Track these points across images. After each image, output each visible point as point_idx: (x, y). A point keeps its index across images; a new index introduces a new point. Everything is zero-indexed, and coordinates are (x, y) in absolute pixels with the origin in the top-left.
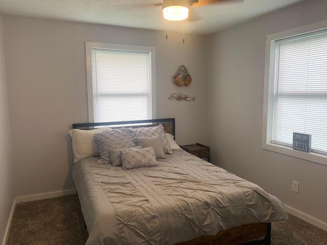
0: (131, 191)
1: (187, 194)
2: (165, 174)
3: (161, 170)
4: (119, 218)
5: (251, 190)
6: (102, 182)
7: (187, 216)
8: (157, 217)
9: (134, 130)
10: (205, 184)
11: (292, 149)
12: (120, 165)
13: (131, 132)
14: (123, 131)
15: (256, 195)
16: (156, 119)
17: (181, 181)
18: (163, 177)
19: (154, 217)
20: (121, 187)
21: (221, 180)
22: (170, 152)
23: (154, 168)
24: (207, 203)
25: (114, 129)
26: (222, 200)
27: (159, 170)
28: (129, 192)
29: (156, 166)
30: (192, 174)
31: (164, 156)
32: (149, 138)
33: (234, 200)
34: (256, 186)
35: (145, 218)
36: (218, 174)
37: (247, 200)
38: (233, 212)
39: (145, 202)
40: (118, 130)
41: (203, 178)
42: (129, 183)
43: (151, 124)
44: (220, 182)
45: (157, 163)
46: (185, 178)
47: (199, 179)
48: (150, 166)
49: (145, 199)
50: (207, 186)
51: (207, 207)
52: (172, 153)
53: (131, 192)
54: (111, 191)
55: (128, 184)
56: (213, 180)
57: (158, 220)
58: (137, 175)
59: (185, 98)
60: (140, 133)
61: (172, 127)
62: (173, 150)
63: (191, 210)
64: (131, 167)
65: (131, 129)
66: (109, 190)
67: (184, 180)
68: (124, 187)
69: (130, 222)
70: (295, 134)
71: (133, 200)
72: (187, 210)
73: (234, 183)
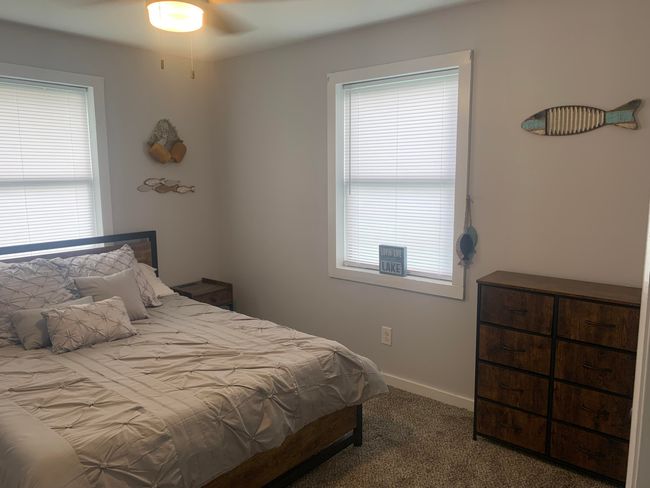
0: (94, 395)
1: (218, 380)
2: (158, 348)
3: (147, 343)
4: (87, 458)
5: (329, 352)
6: (11, 390)
7: (228, 422)
8: (169, 438)
9: (66, 261)
10: (247, 356)
11: (378, 273)
12: (47, 344)
13: (60, 267)
14: (41, 266)
15: (338, 360)
16: (112, 234)
17: (199, 358)
18: (155, 355)
19: (164, 438)
20: (65, 393)
21: (273, 343)
22: (154, 304)
23: (129, 341)
24: (260, 391)
25: (17, 264)
26: (286, 379)
27: (143, 343)
28: (92, 400)
29: (132, 335)
30: (216, 342)
31: (144, 312)
32: (105, 277)
33: (306, 375)
34: (334, 344)
35: (146, 444)
36: (266, 333)
37: (326, 371)
38: (304, 397)
39: (137, 413)
40: (24, 264)
41: (238, 344)
42: (82, 380)
43: (102, 245)
44: (274, 346)
45: (134, 329)
46: (203, 350)
47: (233, 348)
48: (118, 338)
49: (133, 406)
50: (252, 358)
51: (260, 398)
52: (160, 304)
53: (95, 399)
54: (44, 405)
55: (81, 384)
56: (259, 345)
57: (173, 442)
58: (96, 361)
59: (175, 188)
60: (82, 266)
61: (150, 250)
62: (159, 297)
63: (234, 410)
64: (75, 345)
65: (58, 260)
66: (38, 405)
67: (204, 354)
68: (72, 390)
69: (113, 460)
70: (382, 248)
71: (107, 413)
72: (227, 410)
73: (298, 345)
